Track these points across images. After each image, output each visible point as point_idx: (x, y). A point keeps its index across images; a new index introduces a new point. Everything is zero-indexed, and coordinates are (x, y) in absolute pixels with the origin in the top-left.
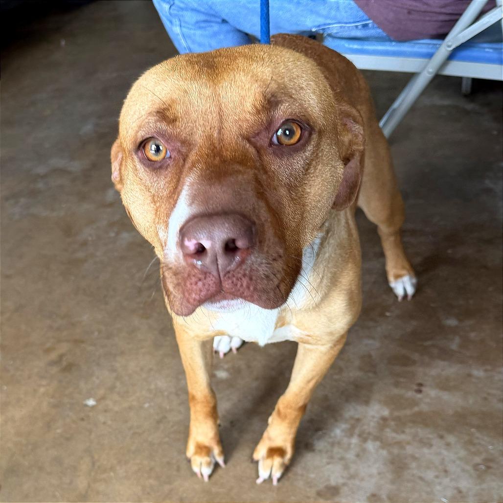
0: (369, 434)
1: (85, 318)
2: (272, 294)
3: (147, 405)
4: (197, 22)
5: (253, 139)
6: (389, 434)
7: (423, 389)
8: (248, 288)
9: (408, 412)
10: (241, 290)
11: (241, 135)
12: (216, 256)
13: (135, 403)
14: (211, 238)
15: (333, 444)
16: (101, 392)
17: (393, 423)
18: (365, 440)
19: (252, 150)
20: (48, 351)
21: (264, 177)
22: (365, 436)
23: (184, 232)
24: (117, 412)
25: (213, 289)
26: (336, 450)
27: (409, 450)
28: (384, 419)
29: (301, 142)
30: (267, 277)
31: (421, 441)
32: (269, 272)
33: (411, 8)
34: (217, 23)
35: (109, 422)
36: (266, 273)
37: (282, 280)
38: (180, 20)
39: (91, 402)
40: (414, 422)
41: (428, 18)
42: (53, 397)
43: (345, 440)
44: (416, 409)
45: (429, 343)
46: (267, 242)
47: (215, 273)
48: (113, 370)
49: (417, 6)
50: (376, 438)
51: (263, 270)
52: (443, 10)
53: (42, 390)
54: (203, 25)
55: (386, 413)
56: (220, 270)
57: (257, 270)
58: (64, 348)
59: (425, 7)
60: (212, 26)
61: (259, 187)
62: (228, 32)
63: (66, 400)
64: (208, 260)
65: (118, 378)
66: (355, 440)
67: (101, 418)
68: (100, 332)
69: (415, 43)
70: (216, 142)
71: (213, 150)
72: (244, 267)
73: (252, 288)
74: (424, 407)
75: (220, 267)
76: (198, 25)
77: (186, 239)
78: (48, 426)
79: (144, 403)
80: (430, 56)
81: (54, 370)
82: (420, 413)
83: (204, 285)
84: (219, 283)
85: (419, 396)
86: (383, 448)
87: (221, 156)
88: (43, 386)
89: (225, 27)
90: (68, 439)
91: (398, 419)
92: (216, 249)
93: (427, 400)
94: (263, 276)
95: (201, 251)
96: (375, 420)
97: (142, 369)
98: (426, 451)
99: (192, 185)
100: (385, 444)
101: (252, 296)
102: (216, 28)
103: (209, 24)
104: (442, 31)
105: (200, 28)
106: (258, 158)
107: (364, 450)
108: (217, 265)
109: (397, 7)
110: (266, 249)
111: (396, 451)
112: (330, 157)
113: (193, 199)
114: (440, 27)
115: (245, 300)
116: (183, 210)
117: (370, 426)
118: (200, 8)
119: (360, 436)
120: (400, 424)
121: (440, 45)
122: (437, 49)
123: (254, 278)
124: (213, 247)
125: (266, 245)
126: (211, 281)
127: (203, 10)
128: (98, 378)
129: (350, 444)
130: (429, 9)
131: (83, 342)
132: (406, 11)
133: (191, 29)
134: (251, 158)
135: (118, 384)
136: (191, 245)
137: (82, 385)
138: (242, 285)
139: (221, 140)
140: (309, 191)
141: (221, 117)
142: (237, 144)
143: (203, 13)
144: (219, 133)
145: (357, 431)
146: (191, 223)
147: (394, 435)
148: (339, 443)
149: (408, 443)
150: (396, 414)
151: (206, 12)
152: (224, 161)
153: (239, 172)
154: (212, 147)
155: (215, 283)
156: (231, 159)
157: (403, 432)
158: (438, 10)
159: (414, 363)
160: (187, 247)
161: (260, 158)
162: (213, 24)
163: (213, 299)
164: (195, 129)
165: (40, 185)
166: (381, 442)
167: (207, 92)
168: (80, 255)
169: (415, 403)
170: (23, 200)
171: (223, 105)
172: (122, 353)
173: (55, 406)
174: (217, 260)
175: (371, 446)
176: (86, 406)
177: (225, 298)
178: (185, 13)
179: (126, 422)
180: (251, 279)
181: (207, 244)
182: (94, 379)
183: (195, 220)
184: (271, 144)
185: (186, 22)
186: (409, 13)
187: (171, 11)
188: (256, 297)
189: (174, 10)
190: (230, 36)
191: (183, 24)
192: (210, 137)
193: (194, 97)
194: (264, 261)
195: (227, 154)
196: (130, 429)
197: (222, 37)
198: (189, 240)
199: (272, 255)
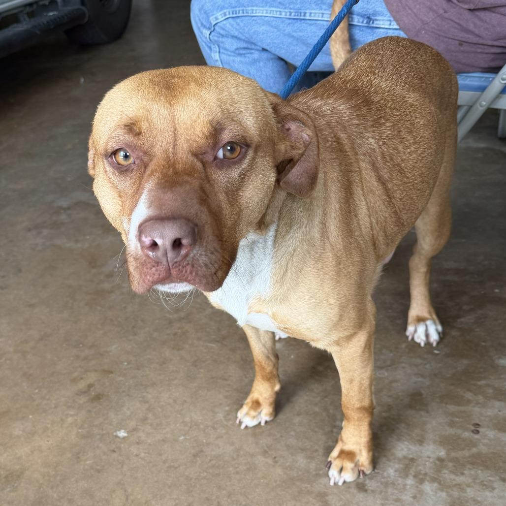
0: (426, 474)
1: (114, 348)
2: (210, 279)
3: (182, 438)
4: (237, 49)
5: (200, 156)
6: (447, 475)
7: (481, 430)
8: (191, 273)
9: (466, 453)
10: (186, 275)
11: (191, 151)
12: (166, 251)
13: (169, 436)
14: (162, 237)
15: (386, 485)
16: (132, 424)
17: (450, 464)
18: (422, 481)
19: (199, 165)
20: (74, 381)
21: (207, 186)
22: (421, 477)
23: (142, 229)
24: (150, 445)
25: (163, 275)
26: (390, 490)
27: (470, 493)
28: (440, 460)
29: (240, 156)
30: (206, 265)
31: (482, 484)
32: (208, 262)
33: (463, 40)
34: (257, 50)
35: (143, 455)
36: (205, 262)
37: (220, 268)
38: (219, 47)
39: (122, 434)
40: (473, 464)
41: (479, 50)
42: (81, 427)
43: (400, 481)
44: (474, 450)
45: (483, 382)
46: (206, 239)
47: (165, 263)
48: (145, 401)
49: (469, 38)
50: (434, 480)
51: (203, 259)
52: (496, 43)
53: (70, 420)
54: (242, 52)
55: (442, 453)
56: (169, 262)
57: (198, 260)
58: (92, 378)
59: (478, 39)
60: (251, 53)
61: (203, 195)
62: (268, 60)
63: (96, 431)
64: (160, 253)
65: (149, 410)
66: (410, 481)
67: (134, 450)
68: (129, 363)
69: (466, 76)
70: (171, 155)
71: (168, 162)
72: (188, 259)
73: (194, 274)
74: (483, 449)
75: (169, 258)
76: (238, 52)
77: (143, 236)
78: (77, 457)
79: (179, 437)
80: (482, 89)
81: (82, 400)
82: (479, 455)
83: (157, 270)
84: (169, 270)
85: (477, 436)
86: (442, 490)
87: (174, 168)
88: (71, 416)
89: (265, 55)
90: (98, 471)
91: (455, 460)
92: (166, 246)
93: (486, 441)
94: (202, 265)
95: (154, 245)
96: (431, 460)
97: (175, 401)
98: (488, 493)
99: (150, 191)
100: (444, 486)
101: (194, 280)
102: (256, 55)
103: (248, 51)
104: (494, 64)
105: (240, 55)
106: (203, 171)
107: (421, 492)
108: (167, 257)
109: (449, 38)
110: (205, 244)
111: (456, 494)
112: (262, 168)
113: (151, 204)
114: (493, 60)
115: (189, 283)
116: (142, 211)
117: (427, 467)
118: (240, 36)
119: (415, 476)
120: (459, 466)
121: (493, 78)
122: (491, 82)
123: (195, 266)
124: (164, 245)
125: (205, 241)
126: (162, 268)
127: (243, 38)
128: (129, 409)
129: (405, 485)
130: (481, 41)
131: (111, 372)
132: (457, 42)
133: (230, 56)
134: (198, 170)
135: (150, 415)
136: (147, 241)
137: (112, 415)
138: (186, 272)
139: (175, 154)
140: (241, 194)
141: (175, 135)
142: (187, 158)
143: (244, 40)
144: (174, 148)
145: (412, 471)
146: (147, 224)
147: (453, 476)
148: (393, 484)
149: (469, 486)
150: (453, 454)
151: (246, 39)
152: (176, 173)
153: (187, 182)
154: (168, 160)
155: (165, 270)
156: (181, 171)
157: (462, 474)
158: (490, 43)
159: (469, 402)
160: (144, 242)
161: (205, 170)
162: (253, 51)
163: (163, 282)
164: (155, 144)
165: (63, 217)
166: (440, 483)
167: (165, 112)
168: (107, 286)
169: (472, 444)
170: (45, 232)
171: (177, 126)
172: (154, 384)
173: (84, 437)
174: (167, 254)
175: (428, 487)
176: (117, 437)
177: (172, 282)
178: (224, 40)
179: (161, 455)
180: (193, 266)
181: (159, 242)
182: (125, 409)
183: (151, 221)
184: (216, 158)
185: (226, 49)
186: (461, 45)
187: (211, 37)
188: (197, 280)
189: (214, 36)
190: (270, 64)
191: (222, 51)
192: (166, 151)
193: (154, 116)
194: (203, 253)
195: (179, 167)
196: (165, 462)
197: (261, 64)
198: (146, 237)
199: (210, 250)
